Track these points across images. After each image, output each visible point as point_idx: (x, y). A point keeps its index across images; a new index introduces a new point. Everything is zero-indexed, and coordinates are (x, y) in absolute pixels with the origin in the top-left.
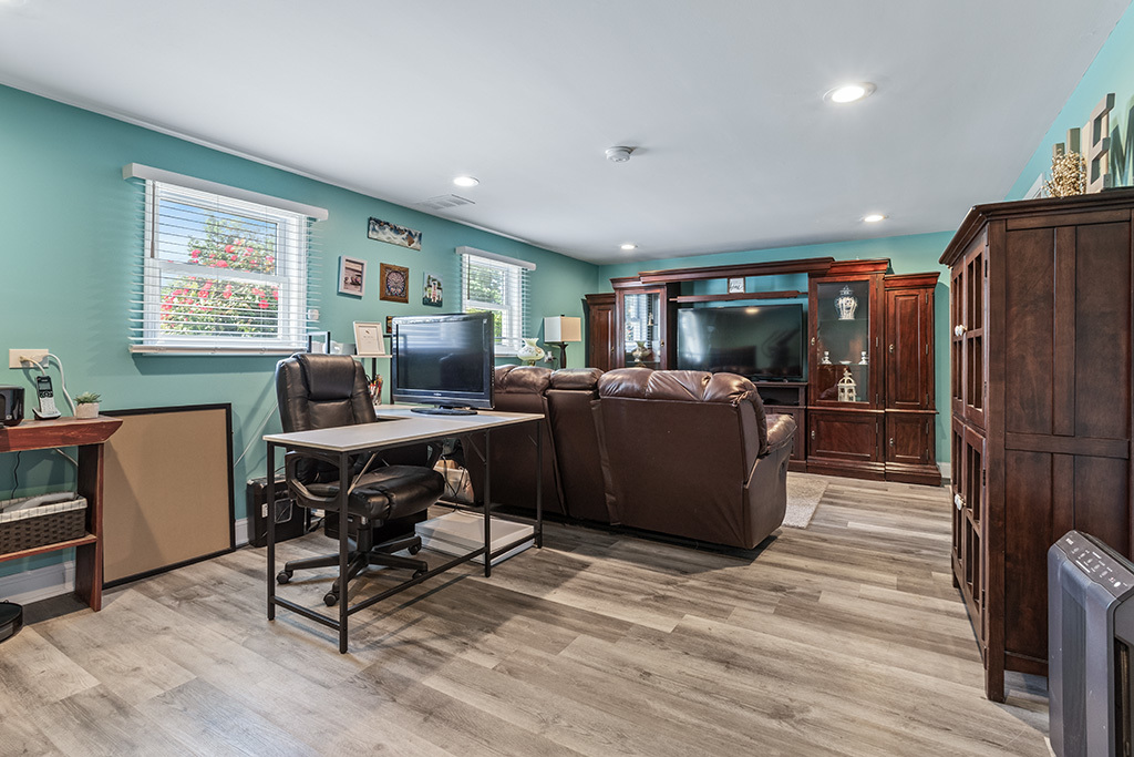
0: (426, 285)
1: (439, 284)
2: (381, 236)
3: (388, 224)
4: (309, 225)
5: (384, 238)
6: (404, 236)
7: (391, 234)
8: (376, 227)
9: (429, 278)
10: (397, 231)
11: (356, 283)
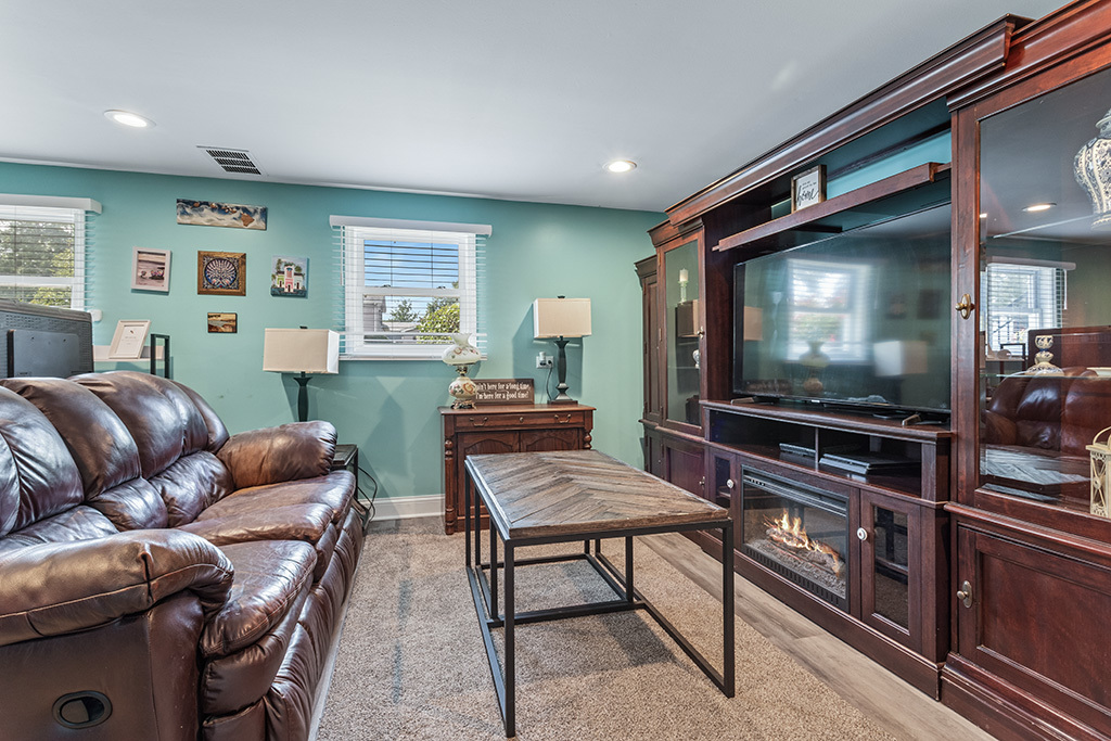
0: (274, 271)
1: (298, 269)
2: (196, 218)
3: (206, 203)
4: (87, 219)
5: (202, 220)
6: (236, 215)
7: (216, 216)
8: (188, 210)
9: (280, 262)
10: (221, 209)
11: (158, 278)
